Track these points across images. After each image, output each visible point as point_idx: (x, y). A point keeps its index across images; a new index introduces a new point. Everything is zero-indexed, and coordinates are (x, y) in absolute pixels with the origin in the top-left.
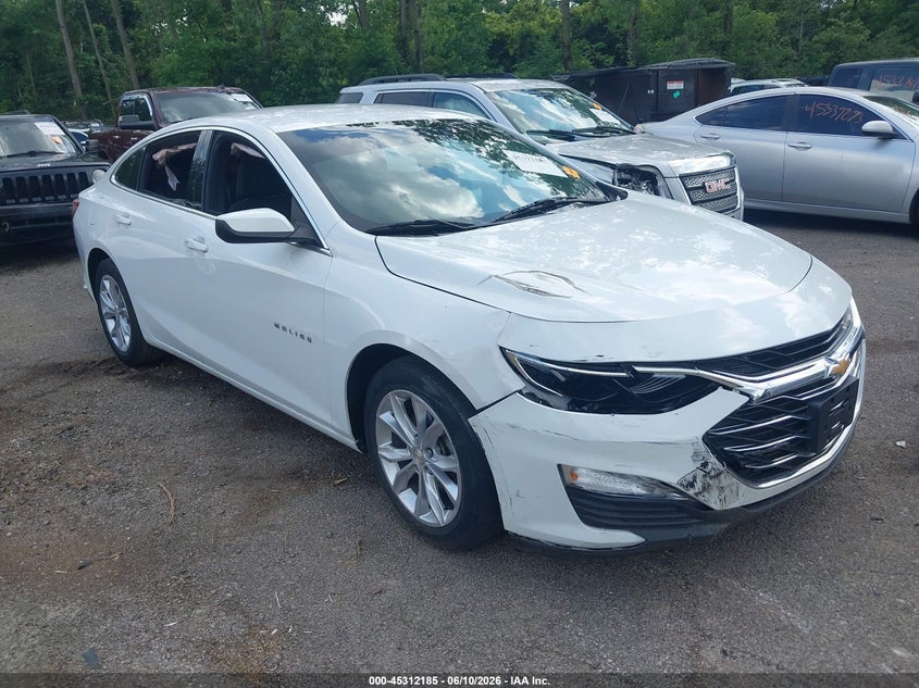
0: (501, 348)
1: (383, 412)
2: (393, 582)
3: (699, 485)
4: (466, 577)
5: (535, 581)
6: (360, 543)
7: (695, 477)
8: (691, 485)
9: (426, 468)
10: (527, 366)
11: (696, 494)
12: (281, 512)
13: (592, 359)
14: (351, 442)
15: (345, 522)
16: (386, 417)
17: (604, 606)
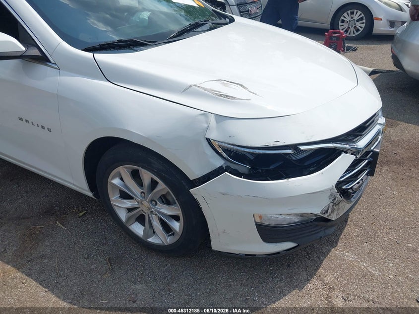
0: (207, 138)
1: (113, 178)
2: (139, 286)
3: (329, 211)
4: (184, 273)
5: (226, 268)
6: (109, 259)
7: (329, 207)
8: (326, 212)
9: (152, 212)
10: (226, 150)
11: (328, 216)
12: (47, 243)
13: (272, 144)
14: (90, 194)
15: (94, 245)
16: (116, 181)
17: (271, 279)
